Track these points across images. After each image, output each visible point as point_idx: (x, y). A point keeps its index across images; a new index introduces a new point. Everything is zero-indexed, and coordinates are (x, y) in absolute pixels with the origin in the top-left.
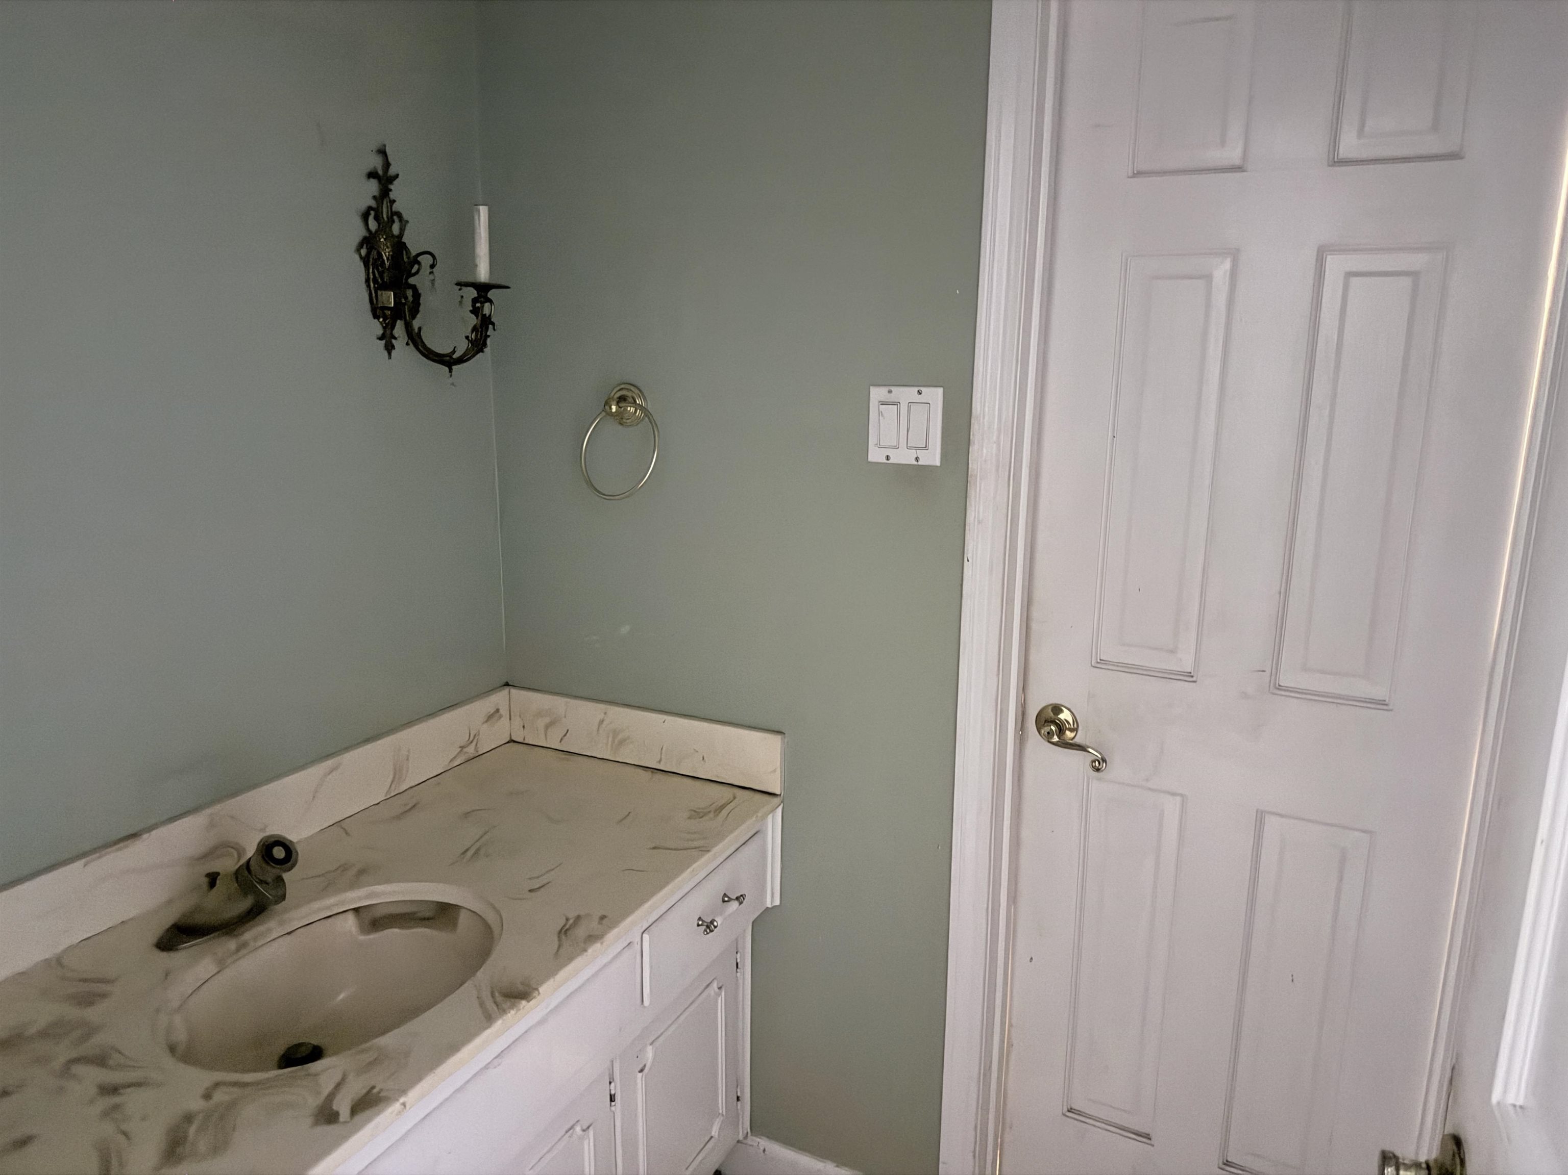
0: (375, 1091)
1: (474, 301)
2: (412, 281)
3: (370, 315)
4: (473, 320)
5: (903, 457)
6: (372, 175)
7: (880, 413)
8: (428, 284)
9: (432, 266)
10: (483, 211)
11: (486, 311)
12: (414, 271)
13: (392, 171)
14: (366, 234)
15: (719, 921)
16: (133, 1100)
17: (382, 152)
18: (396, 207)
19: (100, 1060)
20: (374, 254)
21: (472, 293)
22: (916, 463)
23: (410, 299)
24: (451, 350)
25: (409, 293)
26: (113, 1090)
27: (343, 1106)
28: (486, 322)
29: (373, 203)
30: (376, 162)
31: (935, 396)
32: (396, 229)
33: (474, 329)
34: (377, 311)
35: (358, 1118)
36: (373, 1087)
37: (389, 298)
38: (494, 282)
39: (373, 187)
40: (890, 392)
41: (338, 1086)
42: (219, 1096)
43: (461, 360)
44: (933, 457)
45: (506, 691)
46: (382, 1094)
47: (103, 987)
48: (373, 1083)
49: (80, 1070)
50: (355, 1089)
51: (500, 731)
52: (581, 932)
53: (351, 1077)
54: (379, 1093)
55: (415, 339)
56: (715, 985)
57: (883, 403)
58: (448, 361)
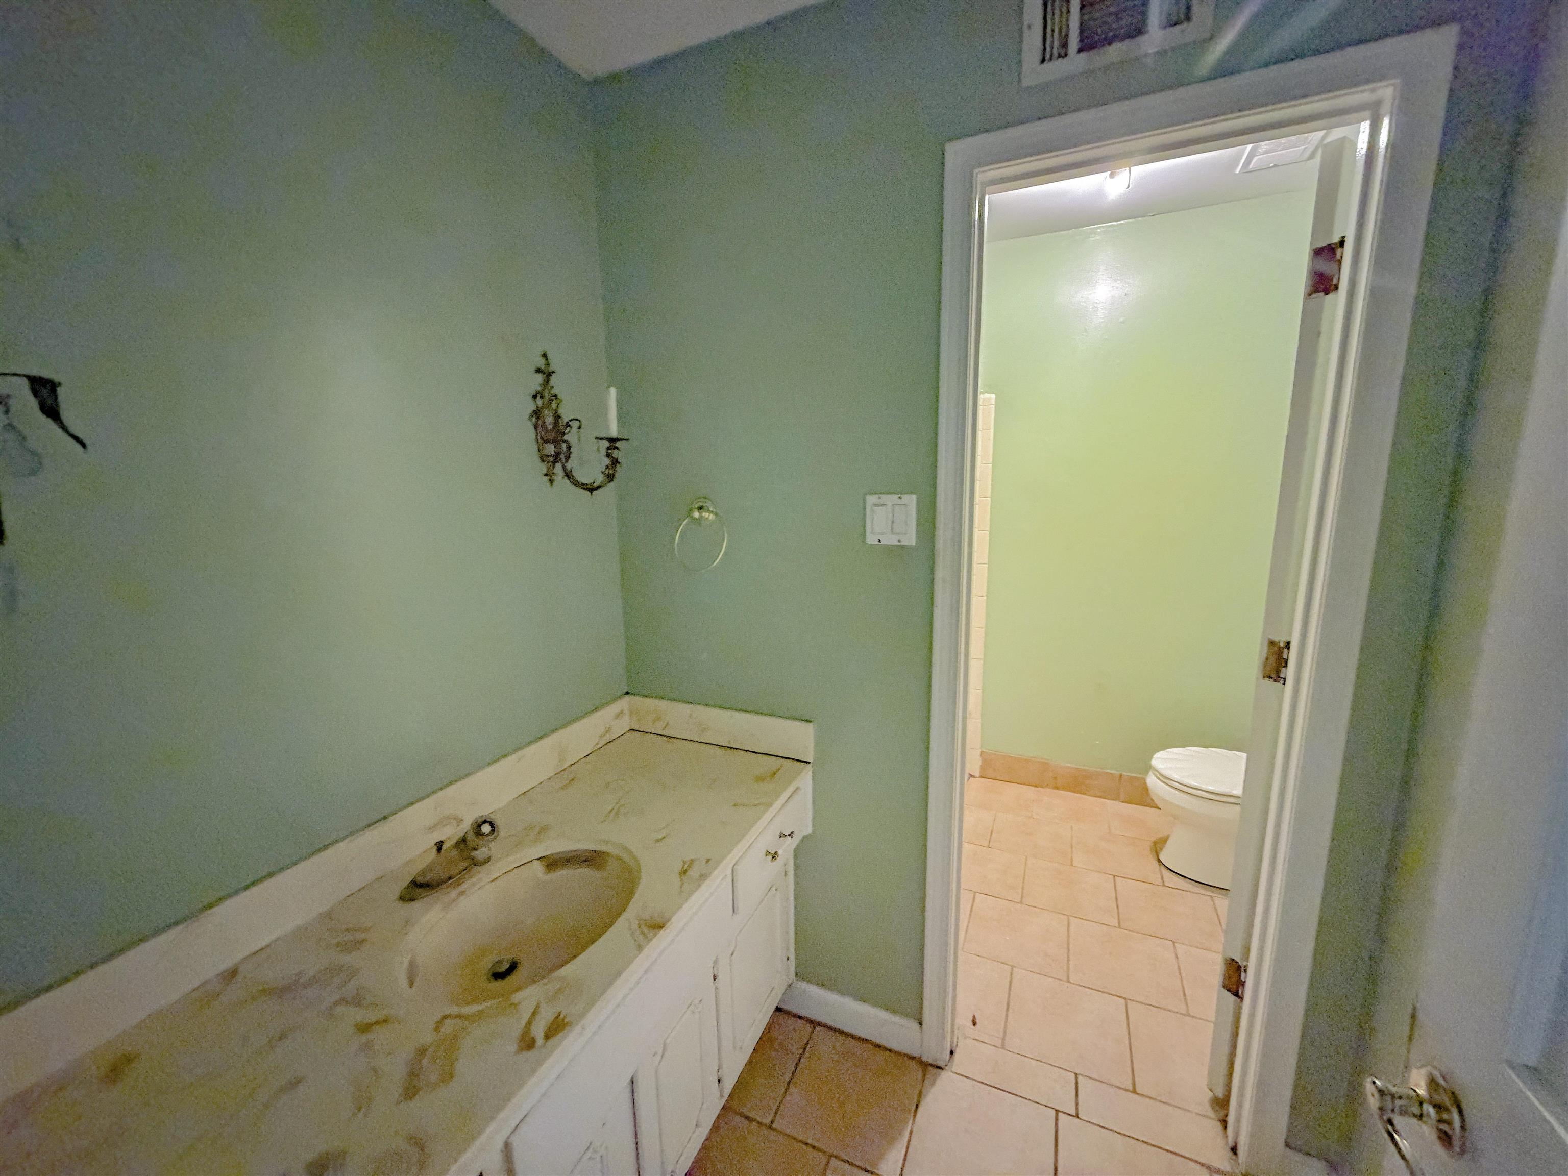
0: (562, 1016)
1: (608, 448)
2: (565, 438)
3: (538, 460)
4: (607, 461)
5: (890, 540)
6: (538, 371)
7: (872, 511)
8: (576, 440)
9: (580, 428)
10: (613, 391)
11: (615, 455)
12: (566, 431)
13: (551, 369)
14: (535, 408)
15: (780, 852)
16: (380, 1036)
17: (545, 356)
18: (554, 391)
19: (357, 1001)
20: (540, 422)
21: (607, 444)
22: (899, 544)
23: (565, 449)
24: (592, 481)
25: (564, 445)
26: (364, 1028)
27: (538, 1031)
28: (615, 462)
29: (539, 389)
30: (541, 363)
31: (911, 500)
32: (554, 405)
33: (607, 467)
34: (543, 458)
35: (550, 1042)
36: (560, 1013)
37: (550, 449)
38: (619, 437)
39: (540, 378)
40: (880, 498)
41: (534, 1014)
42: (448, 1027)
43: (599, 488)
44: (910, 539)
45: (627, 698)
46: (566, 1020)
47: (360, 936)
48: (559, 1009)
49: (340, 1010)
50: (546, 1016)
51: (625, 724)
52: (694, 873)
53: (543, 1005)
54: (563, 1020)
55: (568, 475)
56: (774, 889)
57: (877, 505)
58: (591, 489)
